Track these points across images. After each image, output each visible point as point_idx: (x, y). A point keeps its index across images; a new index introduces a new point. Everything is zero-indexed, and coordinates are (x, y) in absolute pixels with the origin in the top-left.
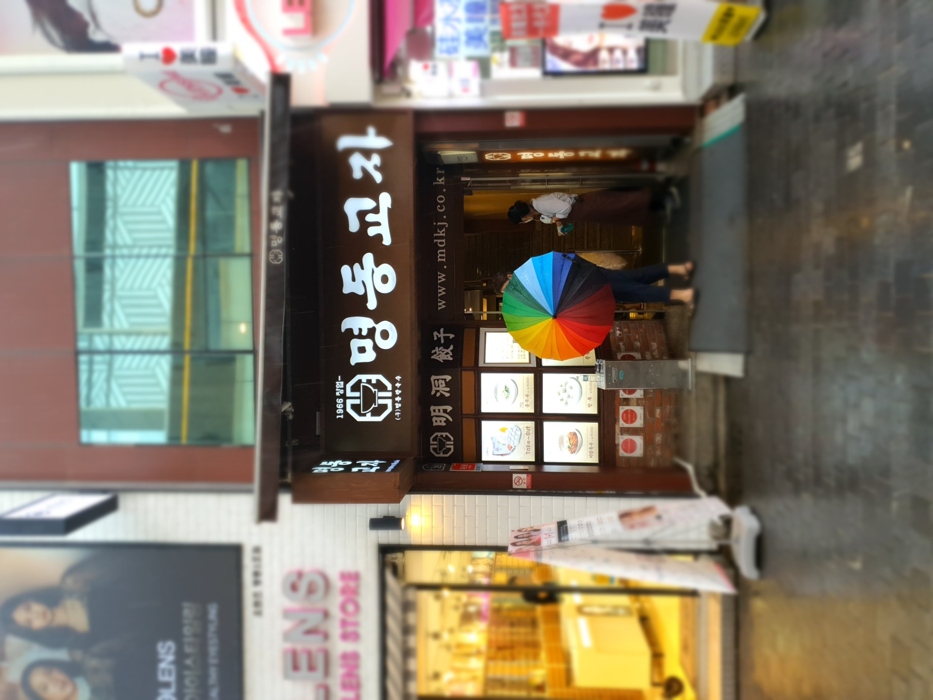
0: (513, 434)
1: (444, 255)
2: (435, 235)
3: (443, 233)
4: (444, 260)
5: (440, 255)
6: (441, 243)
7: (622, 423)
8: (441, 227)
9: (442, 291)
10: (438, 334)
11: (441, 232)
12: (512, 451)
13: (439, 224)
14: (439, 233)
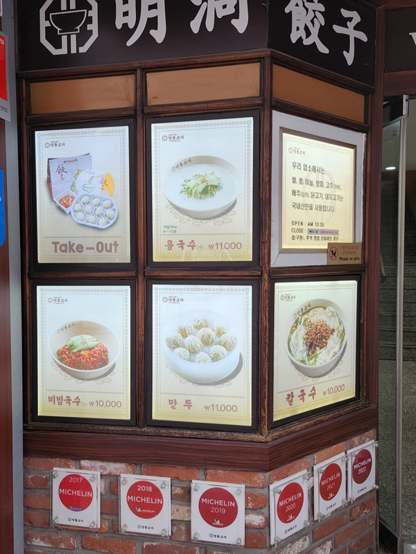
0: (99, 210)
7: (129, 479)
10: (354, 23)
12: (59, 208)
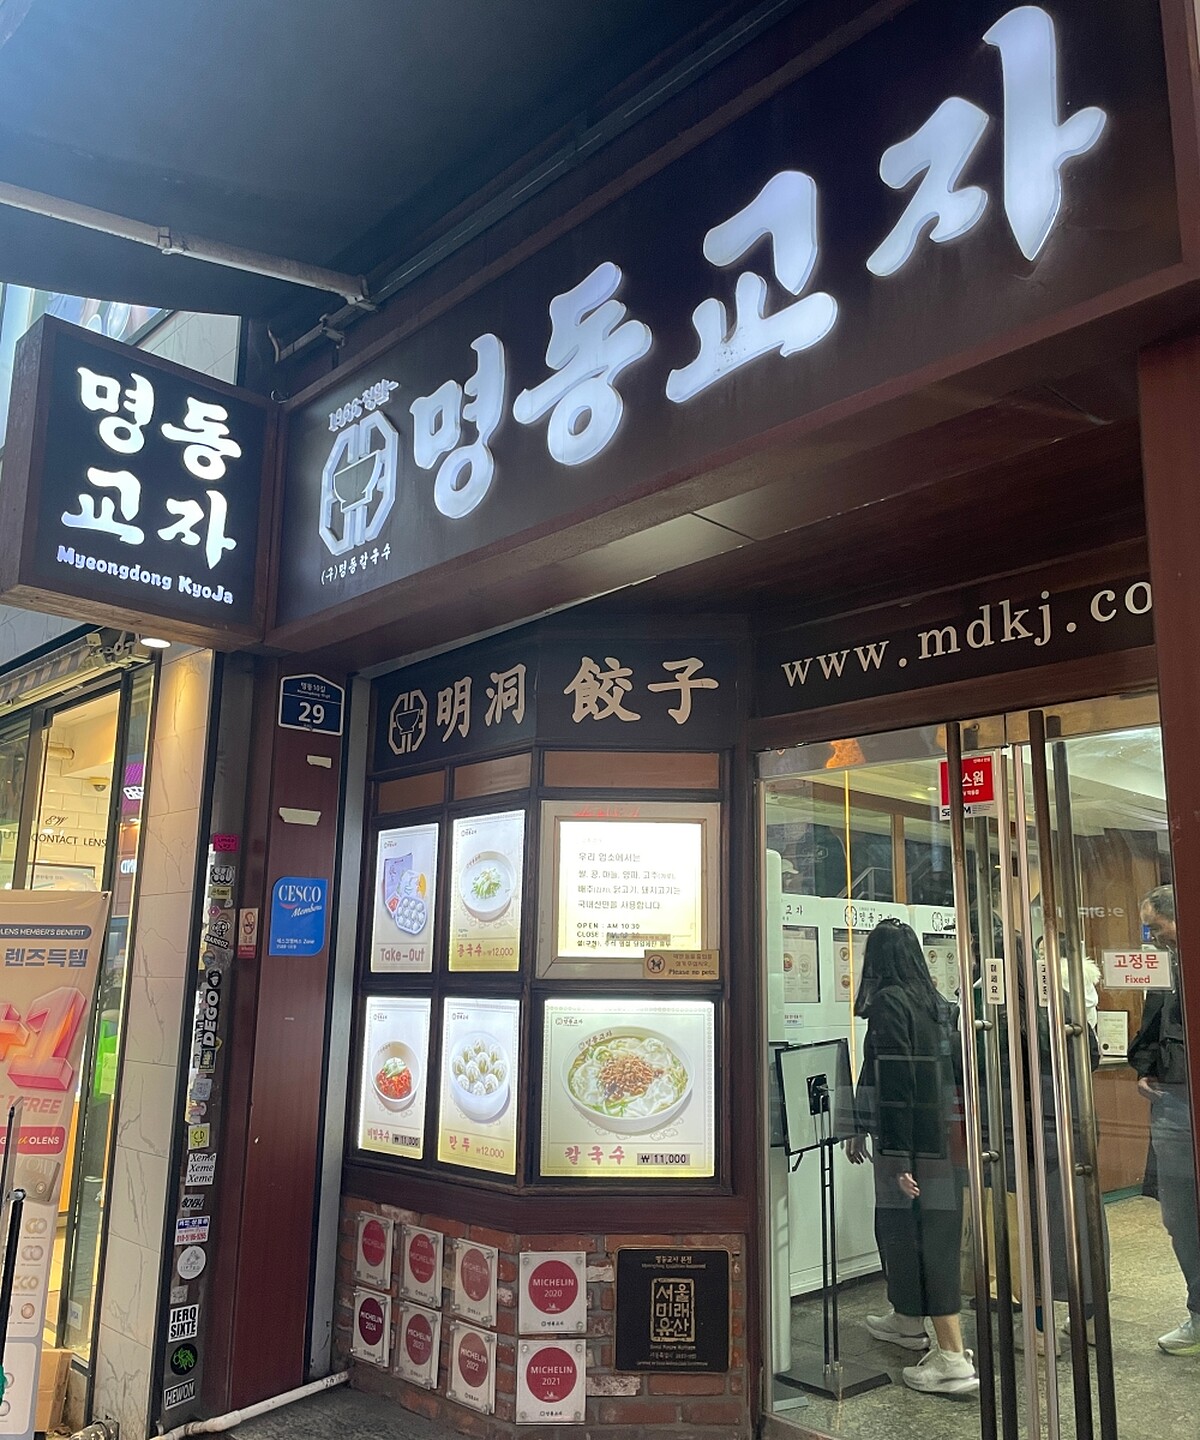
0: (414, 914)
1: (940, 652)
2: (1006, 604)
3: (1014, 632)
4: (925, 654)
5: (939, 636)
6: (980, 634)
8: (1033, 622)
9: (833, 665)
10: (689, 672)
11: (1016, 624)
12: (388, 912)
13: (1046, 609)
14: (1013, 618)
